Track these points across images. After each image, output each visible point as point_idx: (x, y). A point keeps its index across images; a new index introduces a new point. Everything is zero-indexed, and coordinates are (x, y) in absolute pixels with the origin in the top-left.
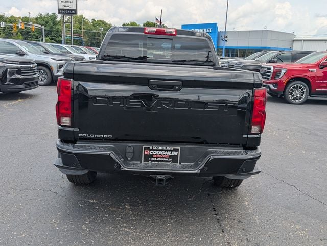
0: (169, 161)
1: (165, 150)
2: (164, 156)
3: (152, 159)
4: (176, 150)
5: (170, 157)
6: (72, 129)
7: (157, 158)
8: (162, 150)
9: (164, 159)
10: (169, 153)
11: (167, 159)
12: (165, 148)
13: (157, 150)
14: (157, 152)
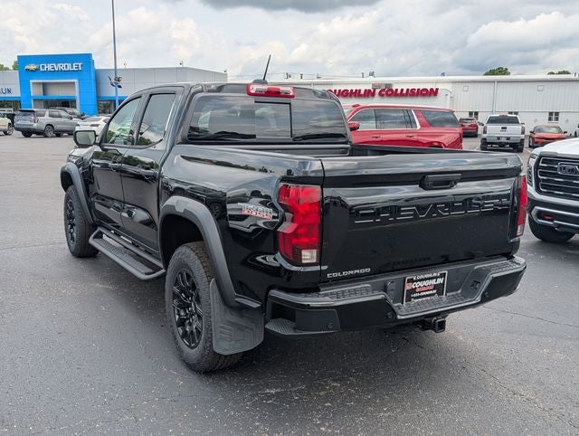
0: (433, 294)
1: (429, 279)
2: (428, 288)
3: (415, 295)
4: (443, 276)
5: (436, 287)
6: (318, 268)
7: (420, 292)
8: (426, 279)
9: (427, 293)
10: (433, 282)
11: (431, 292)
12: (431, 275)
13: (420, 280)
14: (421, 284)
